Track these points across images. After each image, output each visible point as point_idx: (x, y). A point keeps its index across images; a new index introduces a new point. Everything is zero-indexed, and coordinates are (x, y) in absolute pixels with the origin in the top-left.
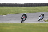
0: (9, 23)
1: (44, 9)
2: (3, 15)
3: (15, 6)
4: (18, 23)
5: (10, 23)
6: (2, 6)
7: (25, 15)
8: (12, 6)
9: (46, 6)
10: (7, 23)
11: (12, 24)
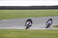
0: (10, 29)
1: (53, 13)
2: (3, 20)
3: (17, 9)
4: (21, 29)
5: (12, 29)
6: (2, 9)
7: (30, 20)
8: (14, 9)
9: (55, 9)
10: (8, 29)
11: (14, 30)
